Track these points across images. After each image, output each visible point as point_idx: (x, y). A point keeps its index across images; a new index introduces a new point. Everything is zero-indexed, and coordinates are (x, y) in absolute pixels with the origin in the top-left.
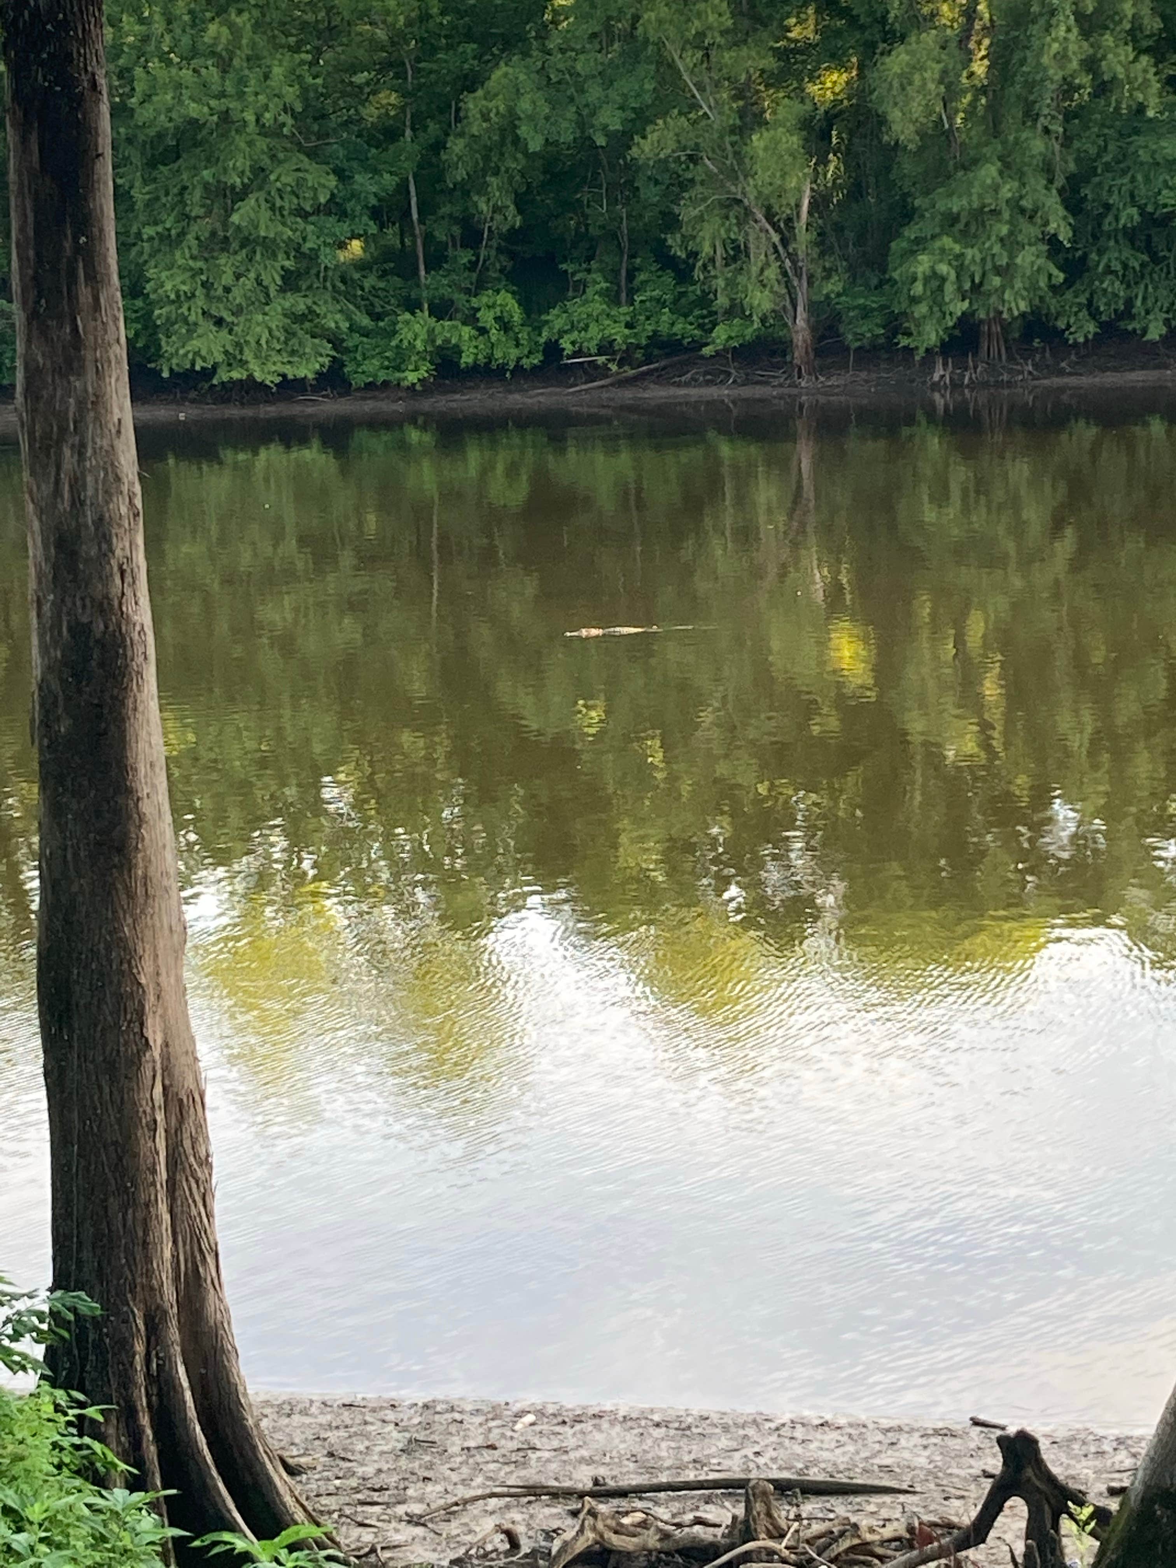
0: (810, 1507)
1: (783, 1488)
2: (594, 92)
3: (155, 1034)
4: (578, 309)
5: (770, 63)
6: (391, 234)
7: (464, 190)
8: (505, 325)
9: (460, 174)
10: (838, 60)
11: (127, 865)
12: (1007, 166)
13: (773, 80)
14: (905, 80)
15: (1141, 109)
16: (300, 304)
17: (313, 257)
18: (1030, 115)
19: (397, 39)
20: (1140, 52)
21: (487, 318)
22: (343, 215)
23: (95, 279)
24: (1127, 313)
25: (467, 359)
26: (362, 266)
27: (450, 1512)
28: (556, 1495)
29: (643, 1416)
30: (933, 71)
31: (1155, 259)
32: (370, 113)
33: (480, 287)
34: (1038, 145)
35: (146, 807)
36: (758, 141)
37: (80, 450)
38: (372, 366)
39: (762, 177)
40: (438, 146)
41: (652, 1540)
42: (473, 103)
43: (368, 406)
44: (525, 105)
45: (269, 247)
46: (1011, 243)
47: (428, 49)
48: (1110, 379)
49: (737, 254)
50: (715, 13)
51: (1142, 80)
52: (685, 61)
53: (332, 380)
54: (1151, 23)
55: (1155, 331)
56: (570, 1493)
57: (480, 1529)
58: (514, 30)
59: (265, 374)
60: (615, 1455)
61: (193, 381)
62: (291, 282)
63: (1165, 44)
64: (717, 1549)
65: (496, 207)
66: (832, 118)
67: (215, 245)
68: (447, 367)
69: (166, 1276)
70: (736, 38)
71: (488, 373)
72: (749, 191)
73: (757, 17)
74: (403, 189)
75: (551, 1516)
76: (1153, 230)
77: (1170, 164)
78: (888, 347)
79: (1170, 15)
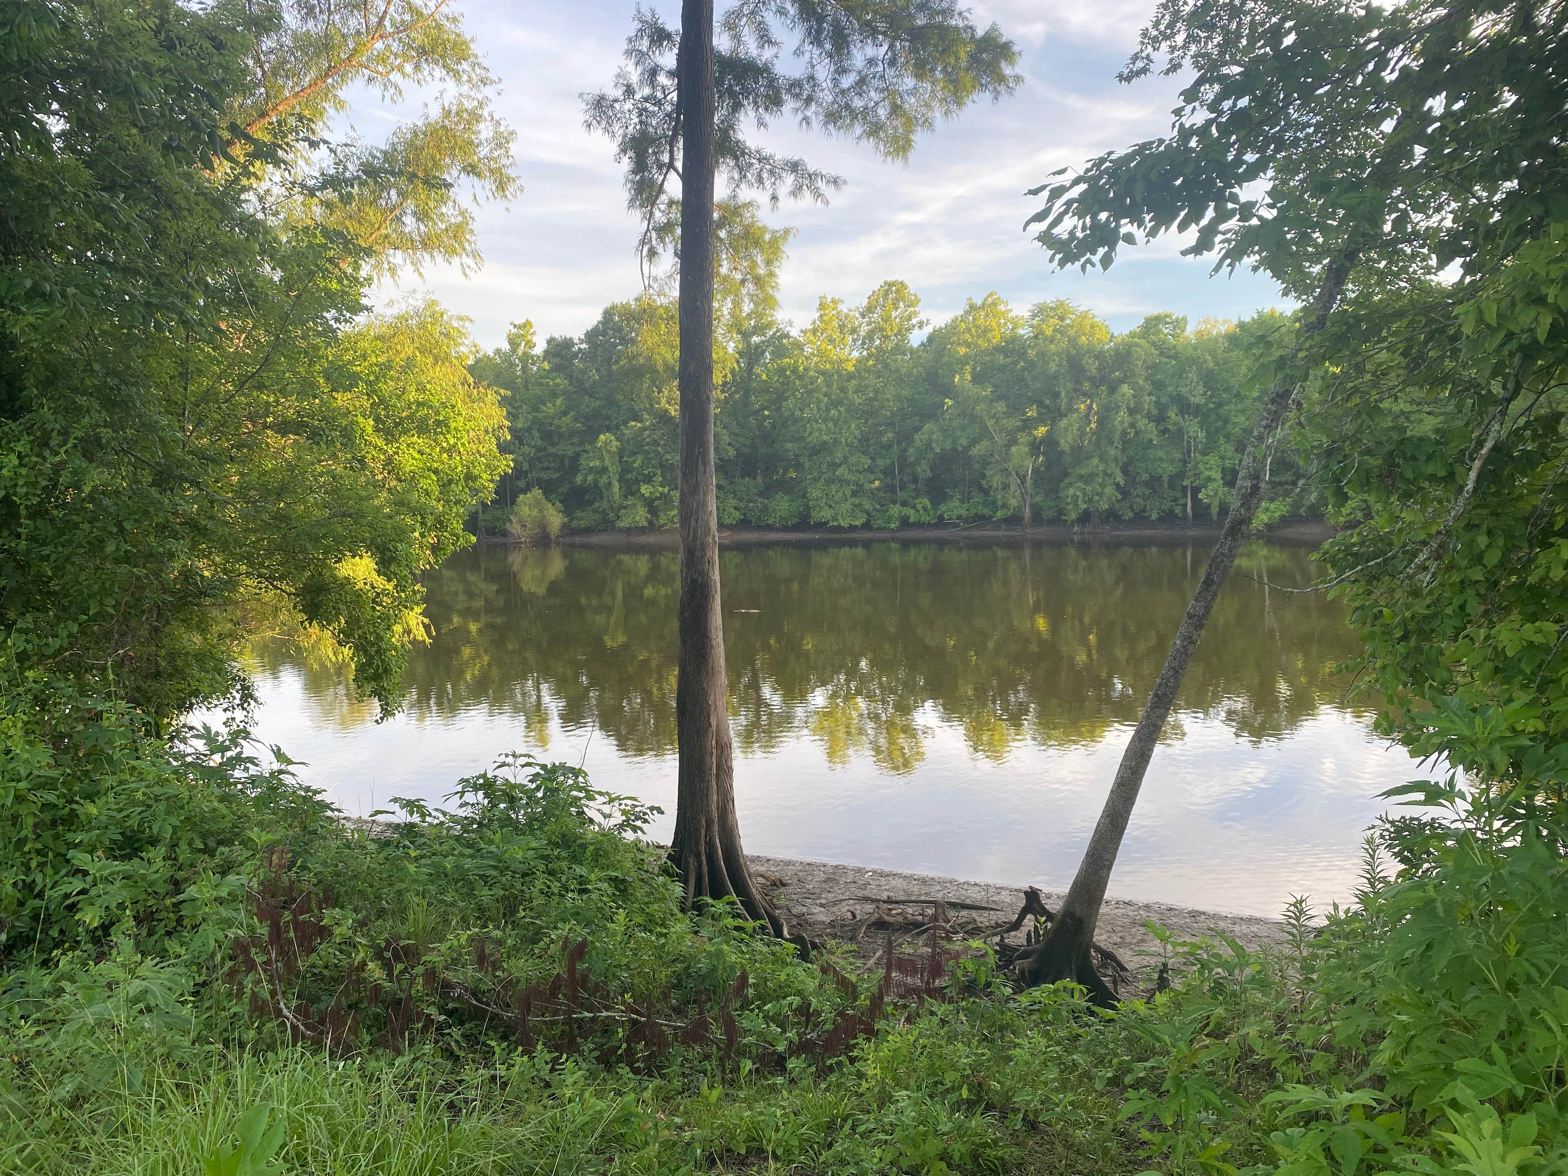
0: (964, 913)
1: (954, 905)
2: (958, 433)
3: (714, 723)
4: (951, 505)
5: (1020, 423)
6: (889, 480)
7: (912, 465)
8: (925, 509)
9: (912, 459)
10: (1043, 422)
11: (707, 663)
12: (1102, 459)
13: (1021, 429)
14: (1066, 429)
15: (1151, 440)
16: (857, 501)
17: (862, 485)
18: (1111, 442)
19: (894, 414)
20: (1150, 421)
21: (919, 507)
22: (873, 472)
23: (705, 463)
24: (1144, 510)
25: (912, 520)
26: (878, 489)
27: (834, 904)
28: (873, 901)
29: (912, 876)
30: (1076, 427)
31: (1155, 492)
32: (884, 439)
33: (917, 496)
34: (1113, 452)
36: (1014, 449)
37: (697, 521)
38: (880, 522)
39: (1015, 461)
40: (905, 450)
41: (900, 919)
42: (917, 437)
43: (878, 535)
44: (934, 437)
45: (848, 482)
46: (1103, 485)
47: (904, 419)
48: (1137, 532)
49: (1006, 487)
50: (1001, 407)
51: (1151, 431)
52: (990, 423)
53: (867, 526)
54: (1155, 412)
55: (1154, 517)
56: (878, 901)
57: (843, 910)
58: (932, 413)
59: (844, 523)
60: (897, 888)
61: (821, 526)
62: (854, 494)
63: (1160, 418)
64: (923, 924)
65: (924, 470)
66: (1041, 443)
67: (830, 481)
68: (905, 523)
69: (714, 807)
70: (1007, 415)
71: (919, 525)
72: (1010, 466)
73: (1016, 409)
74: (893, 464)
75: (869, 907)
76: (1154, 482)
77: (1161, 459)
78: (1058, 520)
79: (1162, 409)
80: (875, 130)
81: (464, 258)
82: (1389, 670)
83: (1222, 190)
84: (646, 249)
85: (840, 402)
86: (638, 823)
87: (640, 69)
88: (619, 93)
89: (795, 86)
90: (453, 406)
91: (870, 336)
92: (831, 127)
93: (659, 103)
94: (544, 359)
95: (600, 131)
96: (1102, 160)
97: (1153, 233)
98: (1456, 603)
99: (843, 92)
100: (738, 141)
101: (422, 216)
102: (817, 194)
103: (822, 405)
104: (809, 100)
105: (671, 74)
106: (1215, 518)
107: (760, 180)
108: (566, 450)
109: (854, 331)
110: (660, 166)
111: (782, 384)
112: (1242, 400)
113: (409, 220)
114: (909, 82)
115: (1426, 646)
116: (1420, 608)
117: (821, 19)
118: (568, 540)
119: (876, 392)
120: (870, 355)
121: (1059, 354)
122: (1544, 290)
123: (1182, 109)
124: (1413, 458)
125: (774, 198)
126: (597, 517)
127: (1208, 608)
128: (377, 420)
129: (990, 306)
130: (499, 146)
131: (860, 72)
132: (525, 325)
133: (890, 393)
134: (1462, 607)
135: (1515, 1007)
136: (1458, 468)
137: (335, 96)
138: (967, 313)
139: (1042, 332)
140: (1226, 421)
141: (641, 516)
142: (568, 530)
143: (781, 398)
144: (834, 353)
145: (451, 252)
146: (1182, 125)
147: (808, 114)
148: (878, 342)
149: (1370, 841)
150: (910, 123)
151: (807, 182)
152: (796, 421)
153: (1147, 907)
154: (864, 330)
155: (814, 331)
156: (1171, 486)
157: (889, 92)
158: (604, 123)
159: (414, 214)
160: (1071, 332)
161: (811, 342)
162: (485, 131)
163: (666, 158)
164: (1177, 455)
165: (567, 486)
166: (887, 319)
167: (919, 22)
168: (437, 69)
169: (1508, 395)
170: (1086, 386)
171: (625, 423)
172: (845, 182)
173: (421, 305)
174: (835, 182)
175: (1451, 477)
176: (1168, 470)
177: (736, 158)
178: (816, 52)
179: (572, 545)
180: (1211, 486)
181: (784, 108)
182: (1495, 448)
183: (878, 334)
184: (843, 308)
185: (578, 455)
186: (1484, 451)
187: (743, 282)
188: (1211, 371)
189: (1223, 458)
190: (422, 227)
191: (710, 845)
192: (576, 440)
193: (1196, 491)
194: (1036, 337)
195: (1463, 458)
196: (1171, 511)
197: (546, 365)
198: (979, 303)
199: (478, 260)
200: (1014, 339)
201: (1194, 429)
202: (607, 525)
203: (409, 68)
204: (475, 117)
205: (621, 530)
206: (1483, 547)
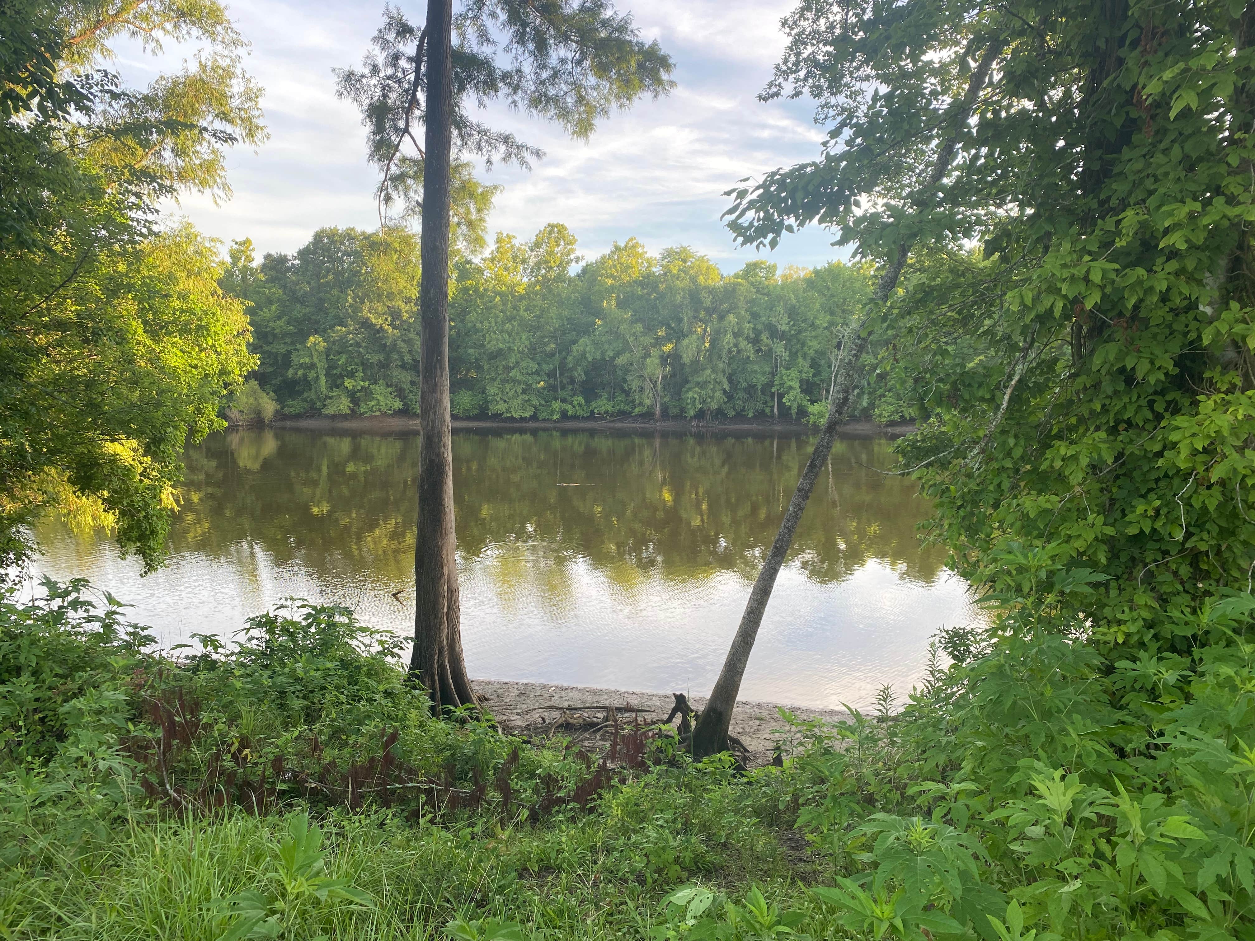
0: (626, 714)
1: (619, 709)
2: (606, 346)
3: (446, 572)
4: (599, 402)
5: (653, 341)
6: (552, 381)
7: (571, 370)
8: (580, 405)
9: (570, 366)
10: (670, 341)
11: (441, 525)
12: (713, 371)
13: (653, 345)
14: (687, 347)
15: (749, 357)
16: (526, 397)
17: (531, 385)
18: (720, 358)
19: (556, 330)
20: (749, 342)
21: (575, 403)
22: (539, 375)
23: (442, 368)
24: (743, 410)
25: (570, 414)
26: (544, 388)
27: (528, 712)
28: (558, 709)
29: (584, 689)
30: (695, 345)
31: (751, 396)
32: (548, 349)
33: (574, 395)
34: (721, 365)
35: (447, 510)
36: (648, 361)
38: (545, 414)
39: (649, 370)
40: (565, 358)
41: (581, 721)
42: (575, 348)
43: (543, 425)
44: (588, 349)
45: (519, 382)
46: (714, 390)
47: (564, 333)
48: (738, 427)
49: (642, 389)
50: (639, 327)
51: (749, 350)
52: (630, 339)
53: (534, 417)
54: (752, 335)
55: (751, 415)
56: (561, 709)
57: (536, 717)
58: (586, 330)
59: (516, 415)
60: (575, 699)
61: (497, 416)
62: (524, 392)
63: (755, 341)
64: (598, 724)
65: (579, 374)
66: (668, 356)
67: (505, 381)
68: (564, 415)
69: (445, 638)
70: (644, 334)
71: (575, 417)
72: (645, 373)
73: (650, 329)
74: (555, 369)
75: (555, 714)
76: (751, 389)
77: (756, 371)
78: (681, 416)
79: (758, 333)
80: (564, 114)
81: (216, 189)
82: (955, 527)
83: (849, 197)
84: (383, 194)
85: (514, 318)
86: (396, 650)
87: (384, 54)
88: (367, 71)
89: (506, 76)
90: (214, 314)
91: (538, 265)
92: (533, 110)
93: (399, 81)
94: (262, 272)
95: (349, 100)
96: (774, 174)
97: (801, 224)
98: (996, 482)
99: (542, 83)
100: (462, 117)
101: (178, 152)
102: (523, 162)
103: (499, 320)
104: (516, 88)
105: (410, 59)
106: (794, 417)
107: (479, 148)
108: (280, 348)
109: (524, 261)
110: (396, 129)
111: (466, 300)
112: (815, 329)
113: (168, 155)
114: (592, 80)
115: (976, 511)
116: (973, 486)
117: (525, 25)
118: (280, 424)
119: (542, 311)
120: (537, 281)
121: (683, 290)
122: (1059, 285)
123: (828, 142)
124: (970, 385)
125: (489, 162)
126: (305, 405)
127: (812, 485)
128: (145, 323)
129: (632, 248)
130: (249, 99)
131: (553, 68)
132: (245, 243)
133: (553, 312)
134: (999, 485)
135: (1049, 728)
136: (998, 393)
137: (103, 45)
138: (613, 252)
139: (670, 271)
140: (803, 344)
141: (344, 405)
142: (280, 416)
143: (464, 312)
144: (509, 278)
145: (203, 184)
146: (828, 153)
147: (516, 98)
148: (543, 271)
149: (932, 645)
150: (591, 110)
151: (515, 151)
152: (477, 331)
153: (759, 706)
154: (532, 261)
155: (493, 260)
156: (763, 392)
157: (577, 86)
158: (353, 93)
159: (173, 150)
160: (692, 272)
161: (490, 268)
162: (236, 87)
163: (402, 124)
164: (768, 369)
165: (280, 378)
166: (550, 253)
167: (602, 35)
168: (194, 28)
169: (1027, 345)
170: (702, 314)
171: (332, 327)
172: (545, 154)
173: (176, 226)
174: (537, 153)
175: (992, 399)
176: (761, 380)
177: (460, 129)
178: (520, 49)
179: (284, 428)
180: (792, 393)
181: (499, 94)
182: (1020, 381)
183: (544, 266)
184: (516, 242)
185: (289, 353)
186: (1013, 382)
187: (459, 224)
188: (794, 307)
189: (800, 372)
190: (180, 162)
191: (442, 667)
192: (288, 340)
193: (781, 396)
194: (665, 274)
195: (1000, 387)
196: (763, 411)
197: (262, 277)
198: (623, 245)
199: (228, 191)
200: (648, 275)
201: (780, 349)
202: (314, 412)
203: (169, 26)
204: (228, 73)
205: (327, 416)
206: (1012, 445)
